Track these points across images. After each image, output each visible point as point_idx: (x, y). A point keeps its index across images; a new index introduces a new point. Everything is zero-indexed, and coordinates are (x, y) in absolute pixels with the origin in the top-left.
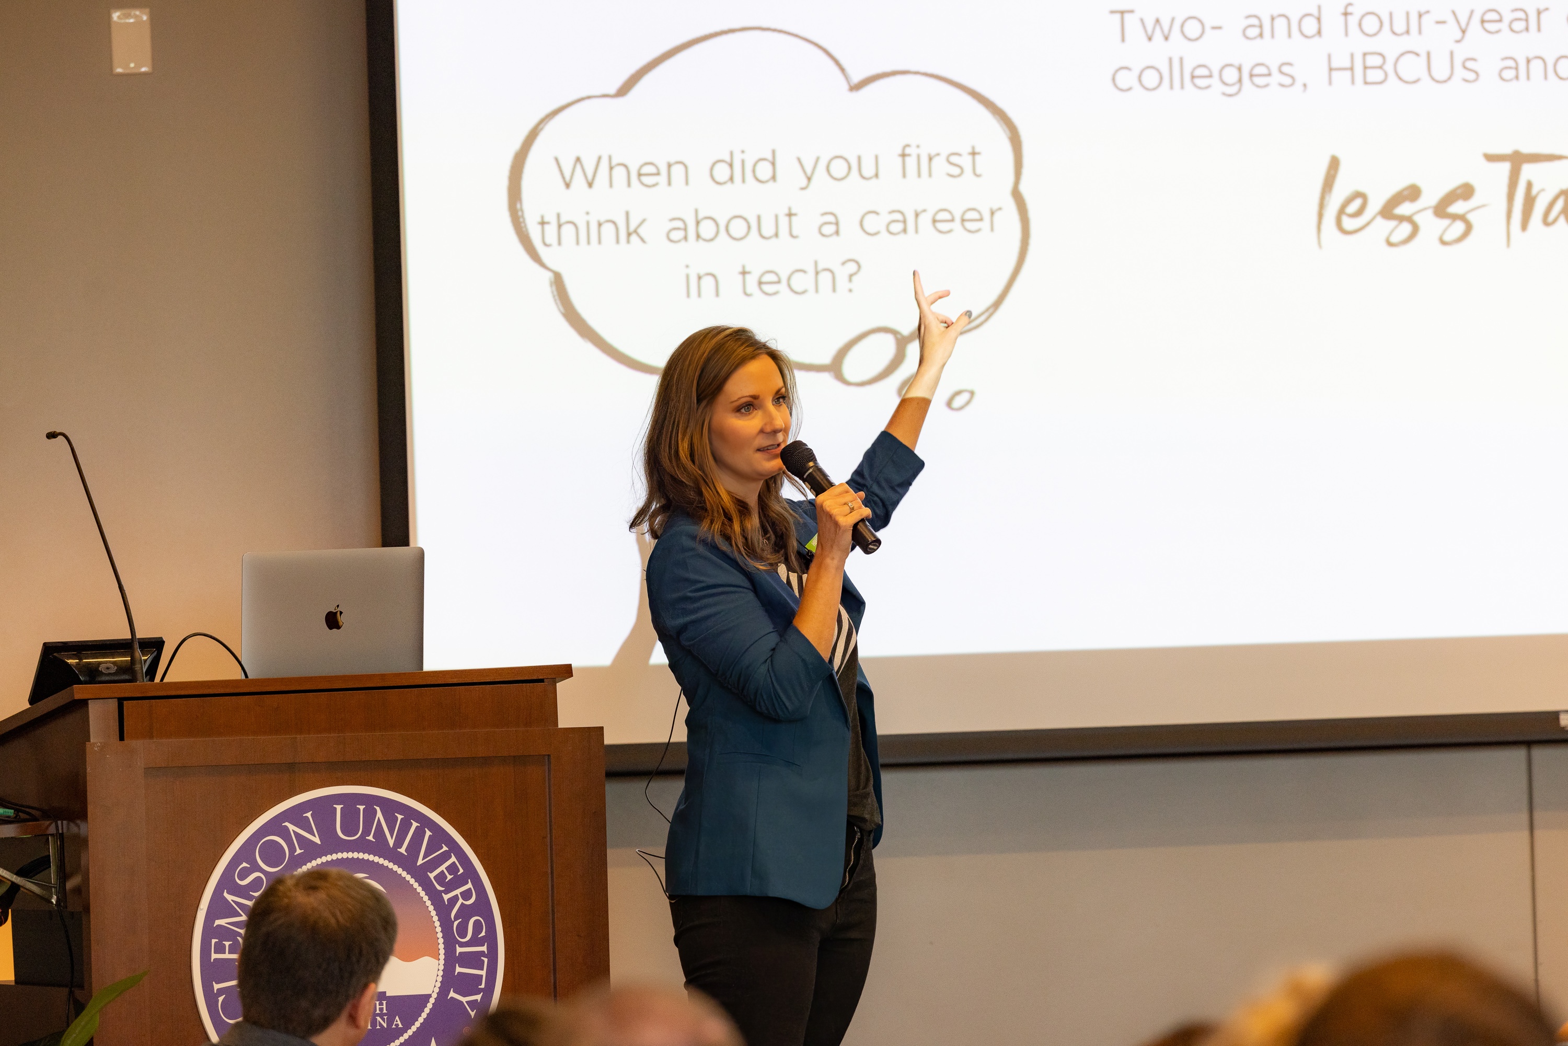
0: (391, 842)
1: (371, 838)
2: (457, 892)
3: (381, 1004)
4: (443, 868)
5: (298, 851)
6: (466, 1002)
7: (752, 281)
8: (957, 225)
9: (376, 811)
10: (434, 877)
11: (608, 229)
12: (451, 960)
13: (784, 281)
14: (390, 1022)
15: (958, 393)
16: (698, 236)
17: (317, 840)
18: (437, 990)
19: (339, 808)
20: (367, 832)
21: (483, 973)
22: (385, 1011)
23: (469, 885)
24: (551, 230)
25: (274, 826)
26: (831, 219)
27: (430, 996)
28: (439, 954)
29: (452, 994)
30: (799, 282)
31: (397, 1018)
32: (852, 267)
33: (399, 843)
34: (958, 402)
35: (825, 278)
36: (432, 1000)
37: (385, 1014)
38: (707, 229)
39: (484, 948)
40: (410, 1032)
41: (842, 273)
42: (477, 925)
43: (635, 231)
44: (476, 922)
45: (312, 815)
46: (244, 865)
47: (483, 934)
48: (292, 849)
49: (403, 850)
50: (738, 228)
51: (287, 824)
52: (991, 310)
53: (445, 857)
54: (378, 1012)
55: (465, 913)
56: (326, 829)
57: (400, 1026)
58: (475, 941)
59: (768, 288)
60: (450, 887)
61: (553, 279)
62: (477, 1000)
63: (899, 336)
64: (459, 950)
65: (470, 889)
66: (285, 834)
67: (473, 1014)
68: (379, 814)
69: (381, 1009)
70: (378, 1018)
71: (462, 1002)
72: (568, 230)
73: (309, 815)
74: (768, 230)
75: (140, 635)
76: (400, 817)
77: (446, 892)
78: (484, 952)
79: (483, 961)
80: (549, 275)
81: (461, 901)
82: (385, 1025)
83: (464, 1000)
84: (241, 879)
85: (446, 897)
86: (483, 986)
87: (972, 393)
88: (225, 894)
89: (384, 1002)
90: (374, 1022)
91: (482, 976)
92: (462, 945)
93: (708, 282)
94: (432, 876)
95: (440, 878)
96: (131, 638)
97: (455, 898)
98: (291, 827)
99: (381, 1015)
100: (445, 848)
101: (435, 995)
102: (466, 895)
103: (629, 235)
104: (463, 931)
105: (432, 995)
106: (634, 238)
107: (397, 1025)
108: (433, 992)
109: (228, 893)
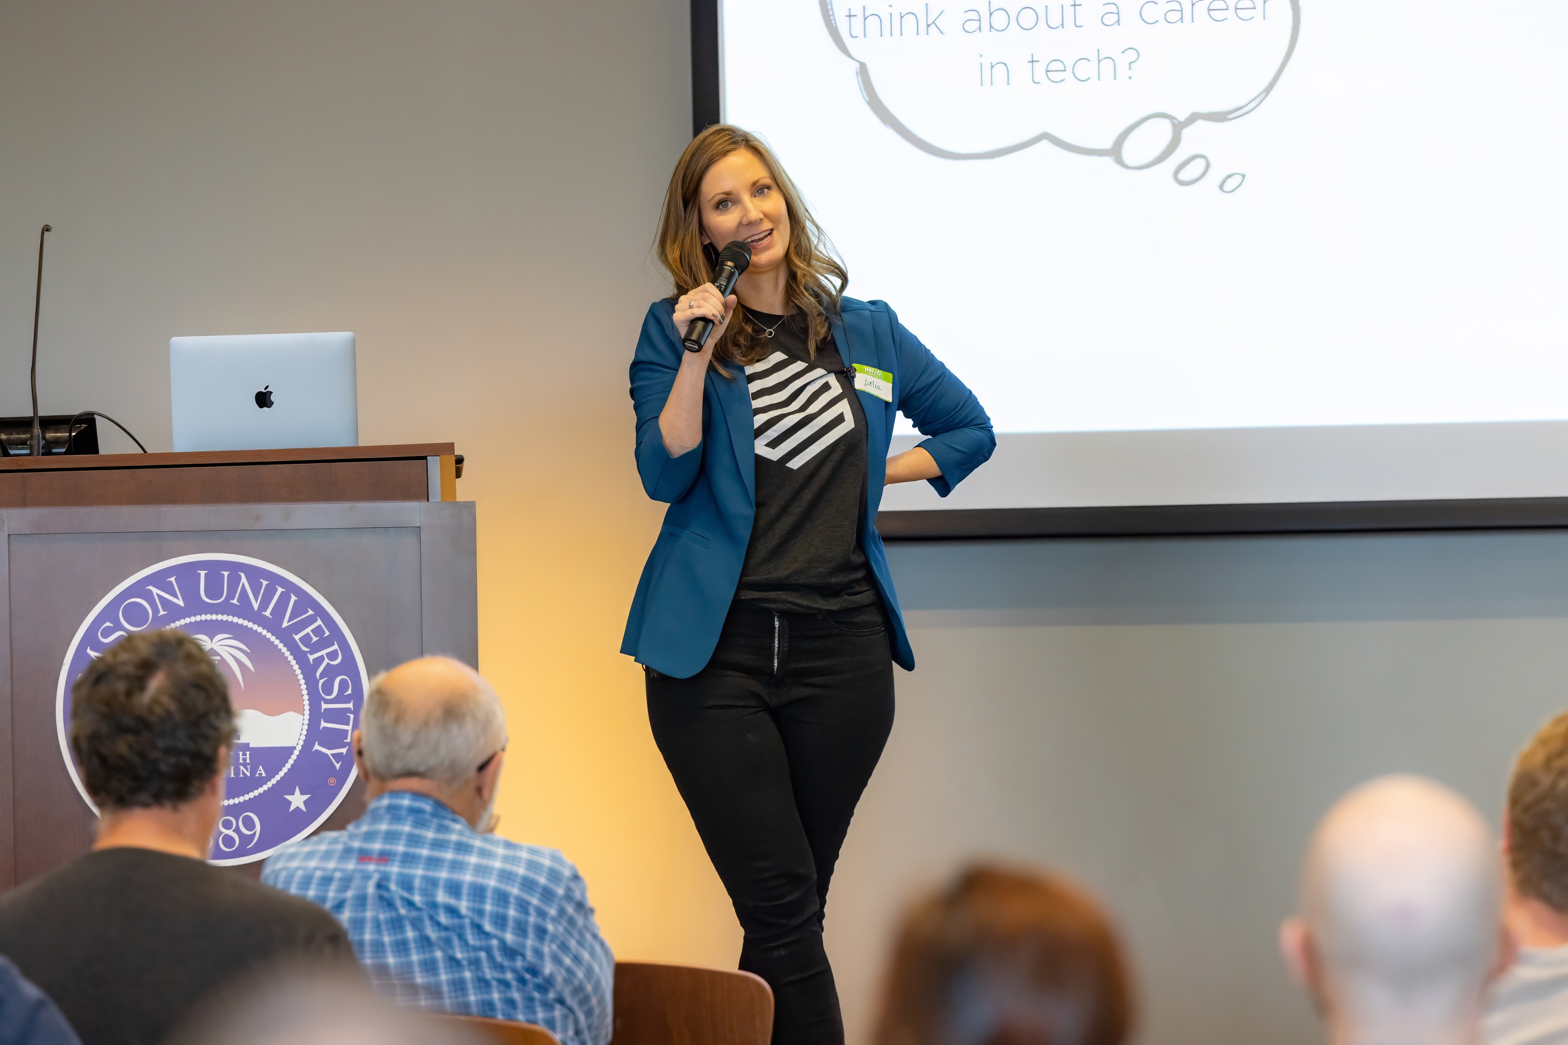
0: (256, 606)
1: (235, 601)
2: (324, 652)
3: (244, 754)
4: (308, 630)
5: (162, 613)
6: (331, 754)
7: (1040, 69)
8: (1230, 13)
9: (240, 577)
10: (299, 639)
11: (909, 21)
12: (316, 715)
13: (1069, 69)
14: (253, 771)
15: (1230, 176)
16: (991, 27)
17: (181, 603)
18: (301, 743)
19: (203, 573)
20: (231, 595)
21: (349, 728)
22: (248, 761)
23: (336, 647)
24: (857, 23)
25: (139, 589)
26: (1112, 8)
27: (294, 748)
28: (304, 710)
29: (317, 747)
30: (1084, 70)
31: (261, 767)
32: (1132, 55)
33: (264, 606)
34: (1229, 186)
35: (1107, 65)
36: (296, 752)
37: (248, 764)
38: (999, 20)
39: (350, 705)
40: (274, 781)
41: (1123, 61)
42: (342, 682)
43: (933, 22)
44: (342, 681)
45: (175, 579)
46: (108, 624)
47: (349, 692)
48: (155, 611)
49: (267, 613)
50: (1028, 19)
51: (150, 587)
52: (1263, 95)
53: (311, 620)
54: (241, 761)
55: (331, 672)
56: (190, 593)
57: (264, 775)
58: (340, 699)
59: (1054, 76)
60: (315, 648)
61: (859, 70)
62: (342, 753)
63: (1176, 122)
64: (324, 706)
65: (336, 650)
66: (149, 597)
67: (338, 766)
68: (244, 580)
69: (245, 760)
70: (242, 768)
71: (327, 755)
72: (873, 23)
73: (173, 579)
74: (1055, 21)
75: (42, 412)
76: (265, 583)
77: (312, 653)
78: (350, 708)
79: (349, 717)
80: (857, 65)
81: (326, 661)
82: (248, 774)
83: (329, 752)
84: (105, 637)
85: (311, 658)
86: (348, 740)
87: (1244, 176)
88: (89, 651)
89: (248, 753)
90: (237, 771)
91: (348, 730)
92: (327, 702)
93: (1000, 71)
94: (297, 637)
95: (306, 640)
96: (33, 415)
97: (321, 659)
98: (155, 591)
99: (245, 765)
100: (311, 612)
101: (299, 748)
102: (333, 656)
103: (928, 26)
104: (328, 689)
105: (297, 748)
106: (933, 27)
107: (260, 774)
108: (297, 744)
109: (90, 649)
